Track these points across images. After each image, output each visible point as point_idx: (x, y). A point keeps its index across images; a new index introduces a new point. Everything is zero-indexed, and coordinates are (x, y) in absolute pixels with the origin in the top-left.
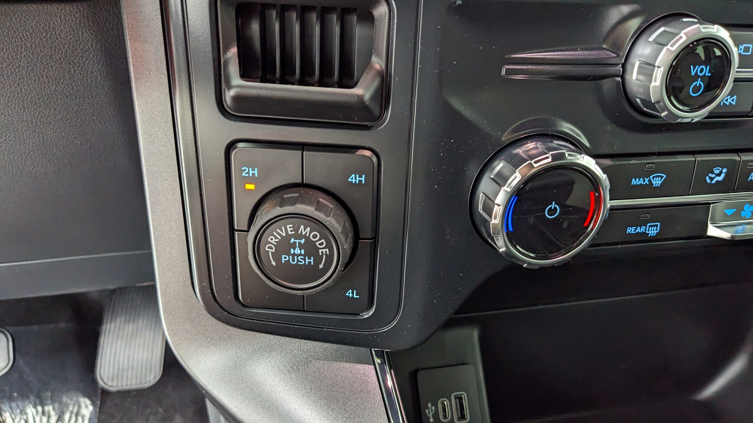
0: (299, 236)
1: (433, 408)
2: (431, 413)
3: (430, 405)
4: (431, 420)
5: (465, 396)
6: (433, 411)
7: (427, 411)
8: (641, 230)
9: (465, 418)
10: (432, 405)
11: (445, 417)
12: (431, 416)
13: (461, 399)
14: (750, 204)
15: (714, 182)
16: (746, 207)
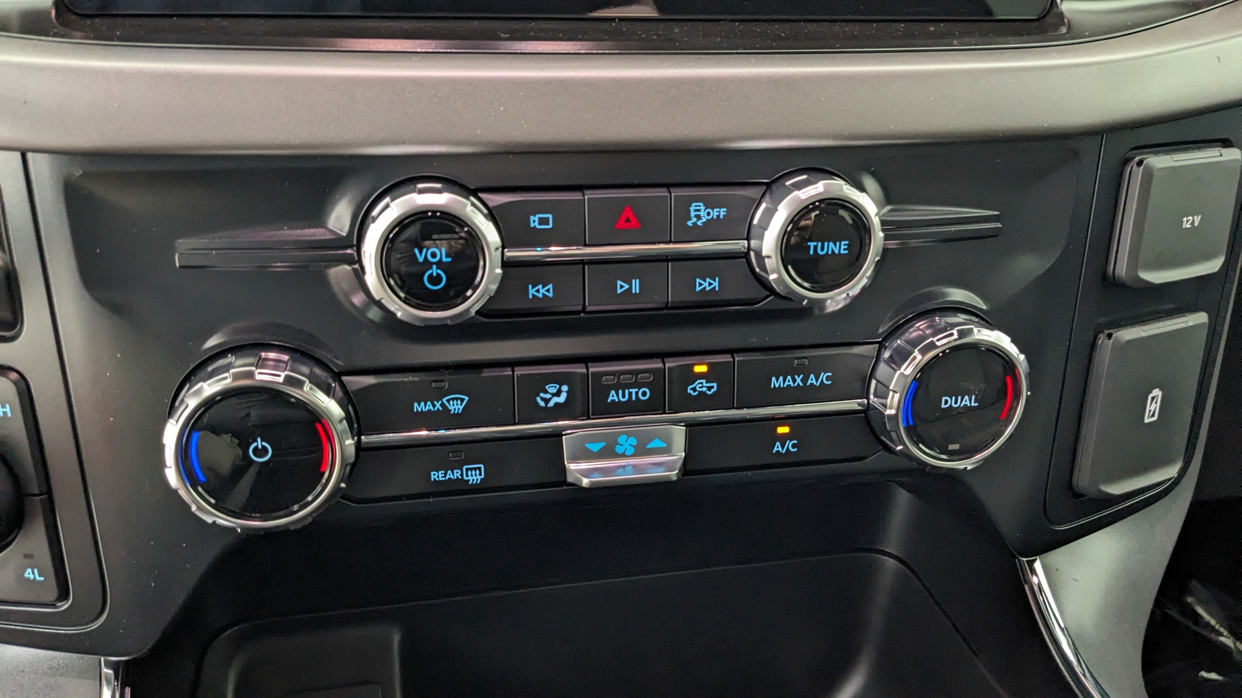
8: (454, 475)
14: (629, 435)
15: (551, 404)
16: (622, 439)
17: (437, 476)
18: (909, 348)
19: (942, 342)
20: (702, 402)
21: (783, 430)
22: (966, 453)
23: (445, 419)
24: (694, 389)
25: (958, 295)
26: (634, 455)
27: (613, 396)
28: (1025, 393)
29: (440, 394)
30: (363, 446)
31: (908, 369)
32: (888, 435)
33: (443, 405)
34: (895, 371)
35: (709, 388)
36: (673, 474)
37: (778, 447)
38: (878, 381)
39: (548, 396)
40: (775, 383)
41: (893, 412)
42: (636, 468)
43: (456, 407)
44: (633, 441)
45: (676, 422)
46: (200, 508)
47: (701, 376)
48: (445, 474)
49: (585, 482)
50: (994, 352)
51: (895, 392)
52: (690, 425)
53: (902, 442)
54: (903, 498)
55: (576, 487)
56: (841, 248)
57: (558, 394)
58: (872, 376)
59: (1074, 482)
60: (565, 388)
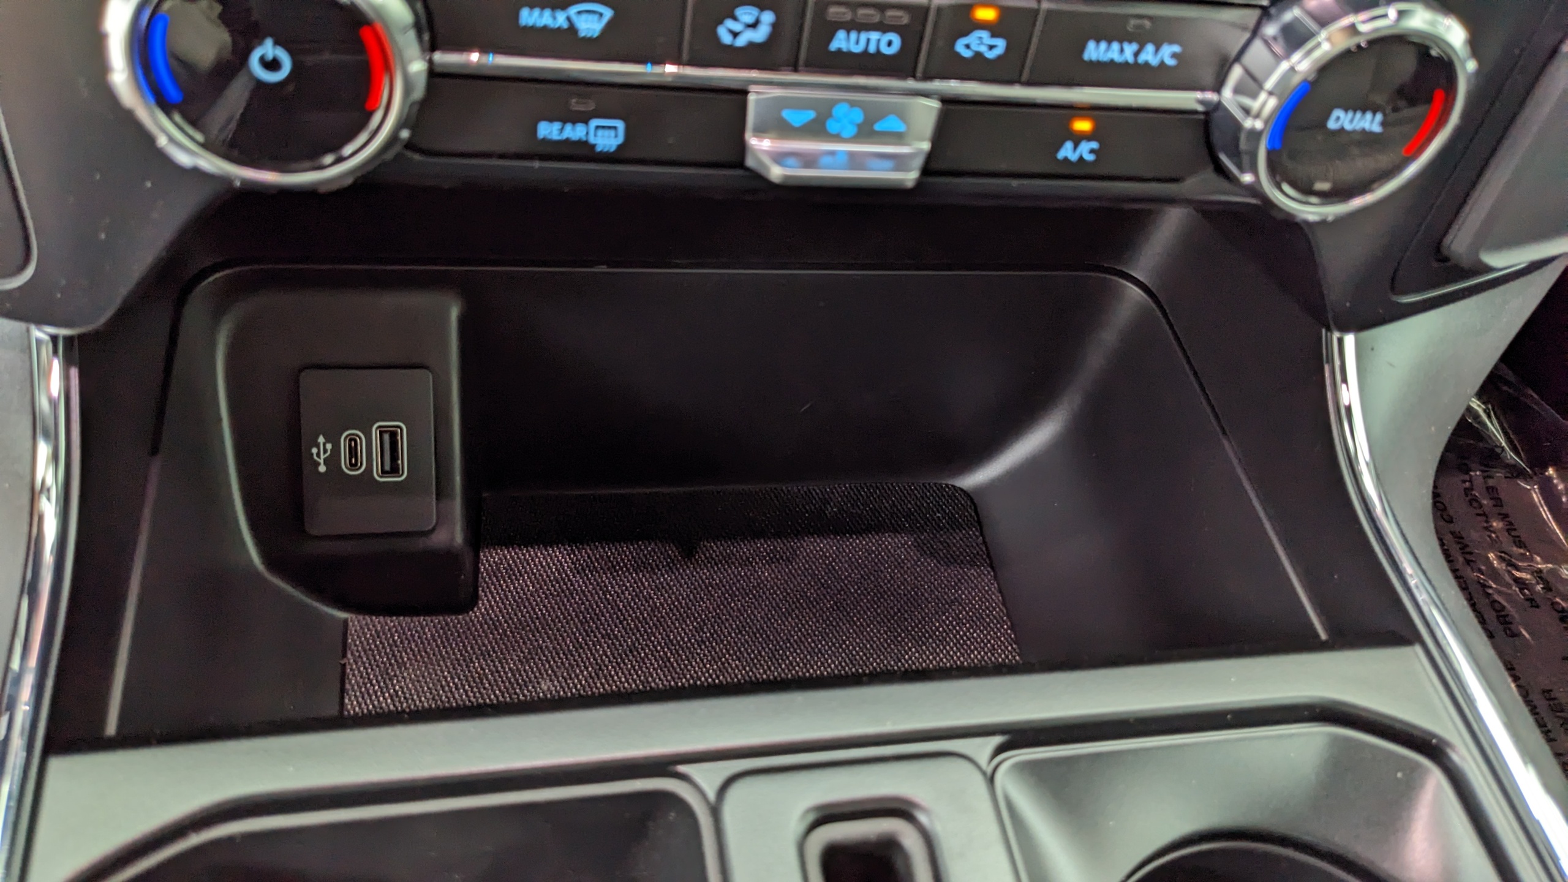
1: (329, 446)
2: (322, 457)
3: (321, 440)
4: (322, 469)
5: (403, 430)
6: (329, 453)
7: (314, 451)
8: (575, 132)
9: (399, 473)
10: (327, 441)
11: (353, 466)
12: (322, 461)
13: (393, 435)
14: (853, 104)
15: (741, 42)
16: (840, 110)
17: (548, 130)
18: (1312, 25)
20: (976, 68)
21: (1083, 125)
23: (570, 43)
24: (968, 46)
26: (855, 139)
28: (1455, 118)
30: (438, 70)
31: (1303, 63)
32: (1235, 154)
33: (569, 19)
34: (1278, 59)
35: (991, 47)
36: (910, 177)
37: (1066, 151)
38: (1247, 72)
39: (736, 27)
40: (1095, 51)
41: (1259, 125)
42: (854, 160)
44: (858, 116)
45: (926, 95)
46: (172, 140)
47: (983, 25)
48: (562, 130)
49: (776, 173)
51: (1271, 93)
52: (948, 101)
53: (1254, 169)
55: (759, 179)
57: (754, 25)
58: (1238, 58)
59: (1447, 240)
60: (768, 17)
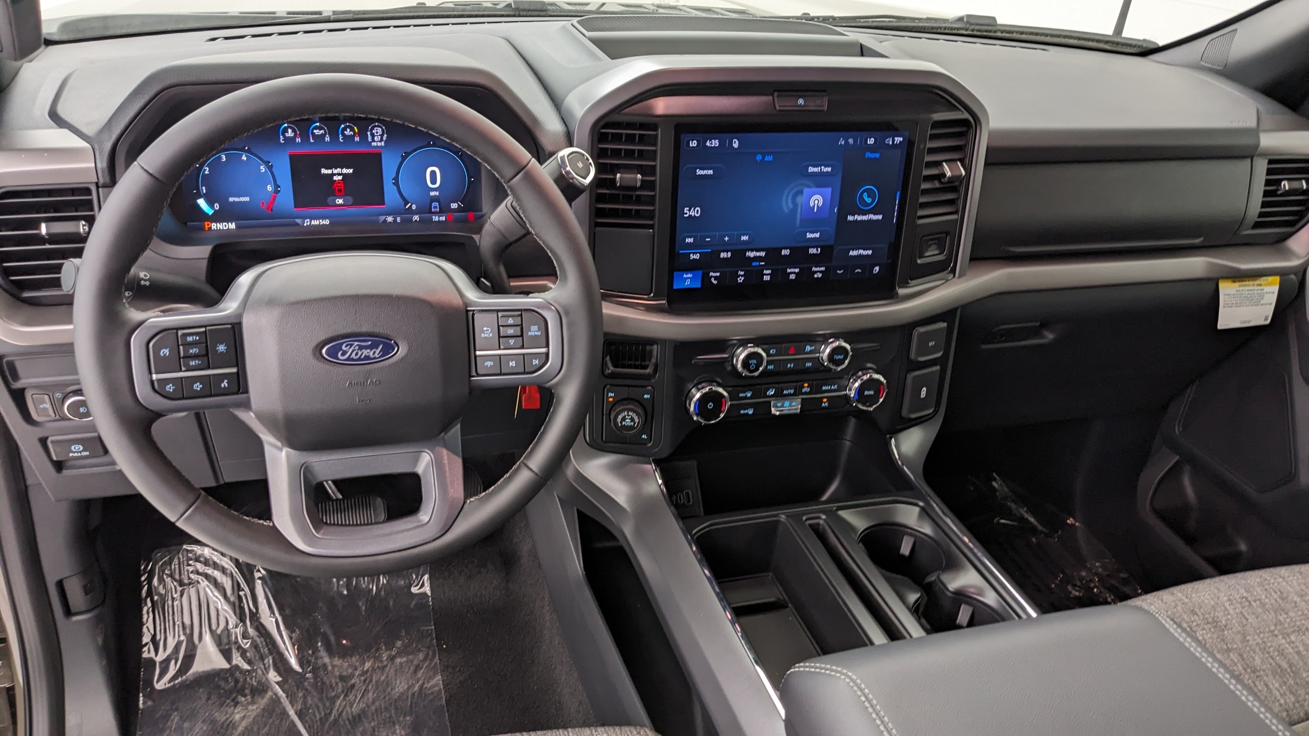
0: (628, 416)
5: (690, 493)
8: (746, 411)
9: (690, 502)
11: (681, 501)
15: (770, 394)
16: (786, 403)
17: (742, 412)
18: (858, 379)
19: (865, 378)
20: (806, 393)
21: (825, 400)
22: (871, 406)
23: (746, 398)
24: (804, 390)
25: (869, 365)
26: (789, 407)
27: (785, 392)
28: (886, 391)
29: (745, 392)
30: (732, 404)
31: (857, 385)
32: (851, 401)
33: (746, 395)
34: (853, 385)
35: (807, 390)
36: (798, 412)
37: (823, 404)
38: (849, 388)
39: (770, 392)
40: (824, 388)
41: (853, 395)
42: (789, 410)
43: (749, 395)
44: (789, 403)
45: (799, 399)
47: (806, 387)
49: (776, 414)
50: (878, 381)
51: (853, 390)
52: (803, 399)
53: (854, 403)
54: (852, 422)
55: (773, 415)
56: (841, 357)
57: (772, 392)
58: (848, 386)
59: (901, 419)
60: (774, 390)
